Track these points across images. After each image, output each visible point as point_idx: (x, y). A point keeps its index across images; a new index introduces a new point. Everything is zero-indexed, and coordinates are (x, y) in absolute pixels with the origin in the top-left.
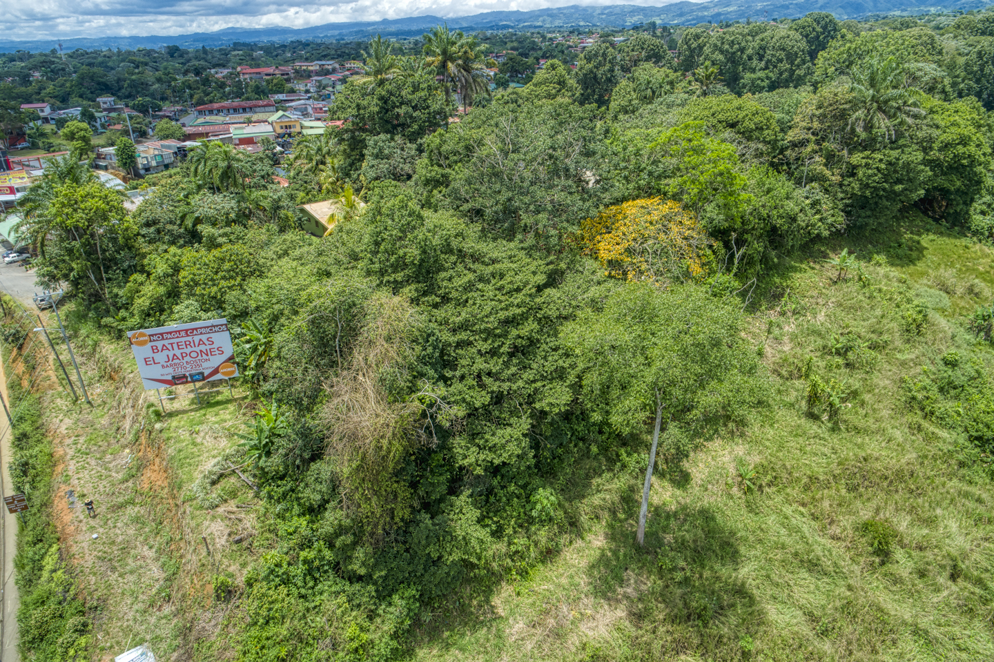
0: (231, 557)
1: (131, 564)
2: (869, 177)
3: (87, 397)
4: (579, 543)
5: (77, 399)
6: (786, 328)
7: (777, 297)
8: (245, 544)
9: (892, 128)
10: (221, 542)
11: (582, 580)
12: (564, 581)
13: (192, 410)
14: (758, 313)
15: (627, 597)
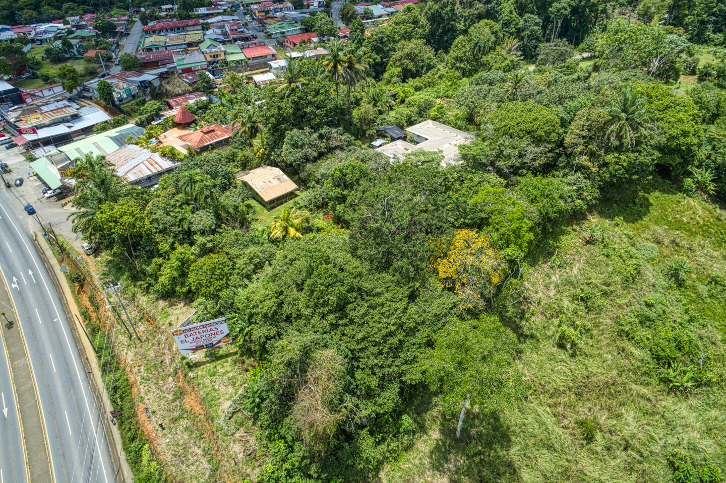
0: (246, 464)
1: (192, 459)
2: (616, 171)
3: (137, 335)
4: (425, 437)
5: (131, 337)
6: (553, 278)
7: (551, 254)
8: (252, 456)
9: (634, 139)
10: (241, 456)
11: (426, 461)
12: (417, 462)
13: (207, 362)
14: (537, 267)
15: (449, 470)
